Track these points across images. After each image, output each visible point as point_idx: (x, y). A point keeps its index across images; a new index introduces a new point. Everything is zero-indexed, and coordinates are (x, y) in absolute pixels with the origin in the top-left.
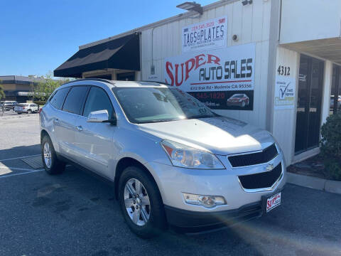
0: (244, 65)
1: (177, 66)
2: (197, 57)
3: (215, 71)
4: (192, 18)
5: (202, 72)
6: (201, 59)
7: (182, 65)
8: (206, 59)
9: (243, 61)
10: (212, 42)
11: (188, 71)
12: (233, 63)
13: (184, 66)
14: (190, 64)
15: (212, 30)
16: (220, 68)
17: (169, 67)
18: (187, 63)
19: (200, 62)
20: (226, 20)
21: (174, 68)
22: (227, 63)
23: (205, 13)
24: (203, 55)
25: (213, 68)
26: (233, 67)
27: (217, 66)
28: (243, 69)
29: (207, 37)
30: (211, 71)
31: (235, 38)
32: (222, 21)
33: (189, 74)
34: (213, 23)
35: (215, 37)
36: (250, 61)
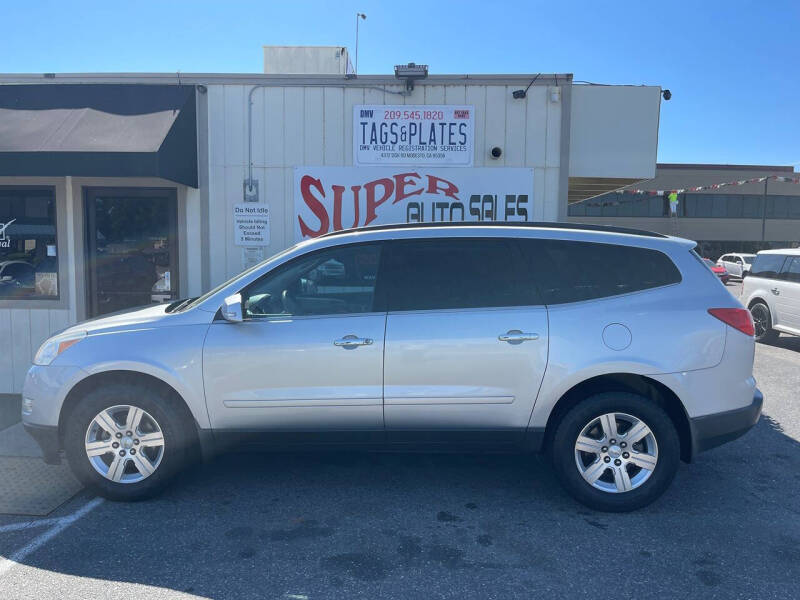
0: (511, 205)
1: (338, 190)
2: (400, 178)
3: (447, 211)
4: (384, 91)
5: (414, 211)
6: (412, 182)
7: (356, 189)
8: (423, 183)
9: (510, 199)
10: (439, 151)
11: (372, 205)
12: (488, 198)
13: (363, 193)
14: (380, 191)
15: (438, 128)
16: (459, 205)
17: (313, 189)
18: (370, 187)
19: (408, 189)
20: (472, 114)
21: (330, 194)
22: (475, 198)
23: (419, 90)
24: (415, 175)
25: (443, 206)
26: (488, 206)
27: (451, 200)
28: (509, 212)
29: (426, 138)
30: (438, 211)
31: (496, 153)
32: (463, 114)
33: (377, 210)
34: (440, 114)
35: (446, 142)
36: (524, 199)
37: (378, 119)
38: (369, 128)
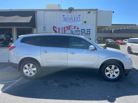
0: (88, 31)
1: (59, 29)
2: (69, 26)
3: (77, 32)
4: (67, 12)
5: (72, 32)
6: (71, 27)
7: (62, 28)
8: (73, 27)
9: (87, 30)
10: (76, 22)
11: (65, 31)
12: (84, 30)
13: (63, 29)
14: (66, 29)
15: (75, 18)
16: (79, 31)
17: (55, 28)
18: (64, 28)
19: (71, 28)
20: (81, 16)
21: (58, 29)
22: (82, 30)
23: (72, 12)
24: (72, 26)
25: (76, 31)
26: (84, 31)
27: (78, 30)
28: (87, 32)
29: (73, 20)
30: (76, 32)
31: (85, 22)
32: (79, 16)
34: (76, 16)
35: (77, 21)
36: (90, 30)
37: (66, 16)
38: (64, 18)
